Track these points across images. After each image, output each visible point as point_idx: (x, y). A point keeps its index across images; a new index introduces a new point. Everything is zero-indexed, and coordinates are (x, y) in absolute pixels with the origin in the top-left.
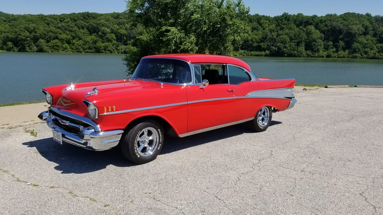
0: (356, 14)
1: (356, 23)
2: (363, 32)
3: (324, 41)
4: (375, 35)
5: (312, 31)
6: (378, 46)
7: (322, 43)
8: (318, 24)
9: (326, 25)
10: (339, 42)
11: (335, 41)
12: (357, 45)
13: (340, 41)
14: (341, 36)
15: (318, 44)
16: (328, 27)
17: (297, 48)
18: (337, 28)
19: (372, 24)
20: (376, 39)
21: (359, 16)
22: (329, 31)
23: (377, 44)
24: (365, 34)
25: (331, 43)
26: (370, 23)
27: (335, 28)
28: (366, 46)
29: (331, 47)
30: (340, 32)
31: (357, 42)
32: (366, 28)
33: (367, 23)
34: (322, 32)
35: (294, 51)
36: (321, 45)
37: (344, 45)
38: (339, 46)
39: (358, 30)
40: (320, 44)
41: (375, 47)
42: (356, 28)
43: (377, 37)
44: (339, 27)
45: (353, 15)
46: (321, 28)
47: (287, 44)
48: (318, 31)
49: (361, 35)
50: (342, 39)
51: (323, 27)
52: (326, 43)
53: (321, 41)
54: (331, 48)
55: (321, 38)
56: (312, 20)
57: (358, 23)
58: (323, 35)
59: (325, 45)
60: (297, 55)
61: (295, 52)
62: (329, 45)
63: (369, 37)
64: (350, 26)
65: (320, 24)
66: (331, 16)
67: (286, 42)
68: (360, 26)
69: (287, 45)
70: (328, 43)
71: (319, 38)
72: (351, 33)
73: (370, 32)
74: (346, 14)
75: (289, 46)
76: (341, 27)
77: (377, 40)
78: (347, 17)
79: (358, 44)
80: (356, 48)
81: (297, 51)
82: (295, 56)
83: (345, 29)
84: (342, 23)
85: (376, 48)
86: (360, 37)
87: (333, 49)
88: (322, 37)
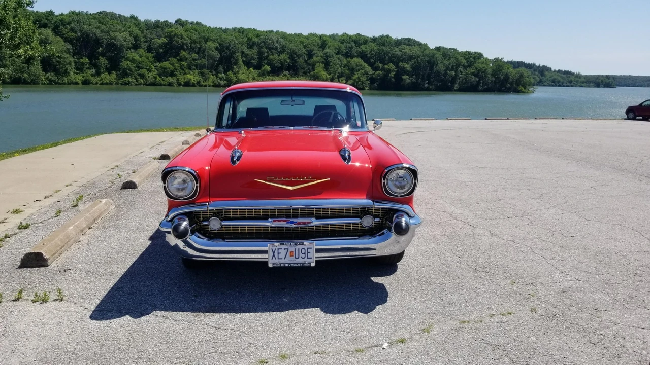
0: (115, 14)
1: (120, 29)
2: (132, 44)
3: (73, 57)
4: (149, 50)
5: (50, 39)
6: (156, 67)
7: (72, 59)
8: (59, 27)
9: (72, 30)
10: (98, 59)
11: (93, 57)
12: (127, 64)
13: (100, 57)
14: (101, 49)
15: (65, 62)
16: (76, 33)
17: (28, 68)
18: (91, 35)
19: (142, 32)
20: (153, 55)
21: (121, 19)
22: (78, 39)
23: (156, 63)
24: (136, 47)
25: (85, 60)
26: (139, 30)
27: (88, 35)
28: (140, 65)
29: (88, 66)
30: (98, 42)
31: (127, 59)
32: (136, 38)
33: (136, 31)
34: (67, 40)
35: (23, 72)
36: (70, 64)
37: (108, 64)
38: (101, 66)
39: (125, 41)
40: (68, 61)
41: (153, 67)
42: (122, 37)
43: (153, 53)
44: (95, 34)
45: (112, 16)
46: (64, 34)
47: (6, 60)
48: (59, 38)
49: (130, 48)
50: (103, 55)
51: (68, 33)
52: (78, 59)
53: (68, 56)
54: (87, 69)
55: (68, 51)
56: (47, 19)
57: (123, 29)
58: (70, 47)
59: (75, 63)
60: (29, 81)
61: (25, 75)
62: (83, 64)
63: (141, 51)
64: (112, 34)
65: (61, 27)
66: (79, 14)
67: (4, 57)
68: (126, 34)
69: (7, 62)
70: (81, 60)
71: (65, 52)
72: (115, 45)
73: (143, 45)
74: (100, 13)
75: (12, 65)
76: (98, 35)
77: (153, 57)
78: (103, 18)
79: (129, 63)
80: (127, 69)
81: (29, 74)
82: (25, 82)
83: (104, 38)
84: (98, 28)
85: (155, 69)
86: (130, 51)
87: (90, 69)
88: (68, 49)
